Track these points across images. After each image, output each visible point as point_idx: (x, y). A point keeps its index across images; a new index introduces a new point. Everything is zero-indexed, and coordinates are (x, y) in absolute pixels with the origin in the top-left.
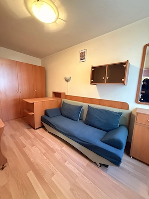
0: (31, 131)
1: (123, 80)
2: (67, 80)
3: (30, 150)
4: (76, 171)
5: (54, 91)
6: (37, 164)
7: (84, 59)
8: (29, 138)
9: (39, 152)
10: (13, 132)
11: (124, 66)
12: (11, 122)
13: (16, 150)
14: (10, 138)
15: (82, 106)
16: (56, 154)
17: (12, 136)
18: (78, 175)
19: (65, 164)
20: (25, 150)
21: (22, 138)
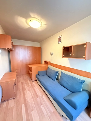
0: (30, 82)
1: (84, 56)
2: (52, 55)
3: (27, 93)
4: (45, 113)
5: (45, 60)
6: (27, 101)
7: (60, 41)
8: (29, 86)
9: (31, 95)
10: (23, 81)
11: (85, 46)
12: (24, 75)
13: (21, 91)
14: (21, 84)
15: (58, 72)
16: (38, 99)
17: (22, 83)
18: (46, 116)
19: (41, 106)
20: (25, 92)
21: (25, 85)
